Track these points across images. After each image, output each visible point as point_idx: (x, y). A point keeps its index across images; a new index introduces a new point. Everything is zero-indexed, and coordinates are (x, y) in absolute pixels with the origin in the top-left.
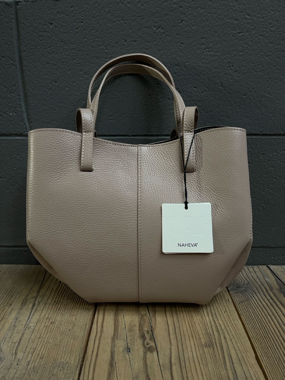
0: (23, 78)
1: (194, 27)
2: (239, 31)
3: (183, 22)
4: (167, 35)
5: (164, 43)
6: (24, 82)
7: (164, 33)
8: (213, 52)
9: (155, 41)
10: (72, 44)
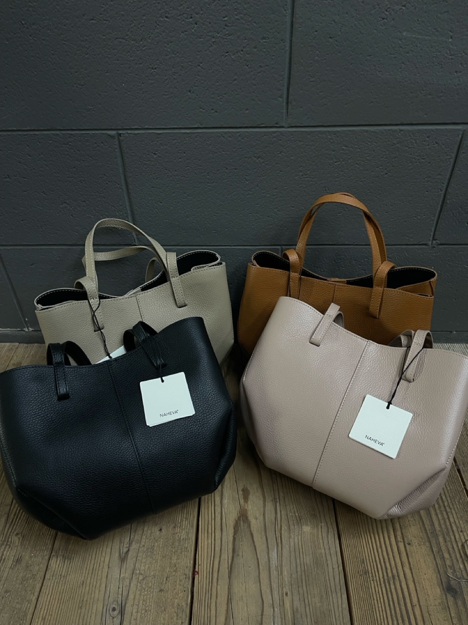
1: (292, 158)
2: (336, 161)
3: (282, 153)
4: (267, 164)
5: (263, 170)
7: (263, 162)
8: (310, 178)
9: (255, 169)
10: (176, 171)
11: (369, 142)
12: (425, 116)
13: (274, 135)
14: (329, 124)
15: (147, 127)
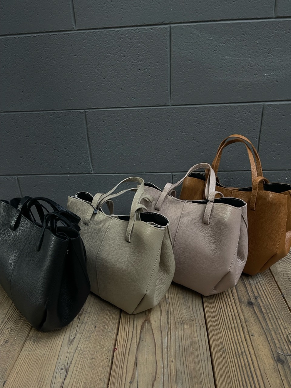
0: (89, 146)
1: (175, 122)
2: (198, 123)
3: (169, 120)
4: (162, 126)
5: (160, 129)
6: (90, 148)
7: (160, 125)
8: (185, 133)
9: (155, 128)
11: (214, 112)
12: (242, 98)
13: (165, 110)
14: (192, 104)
15: (100, 107)
